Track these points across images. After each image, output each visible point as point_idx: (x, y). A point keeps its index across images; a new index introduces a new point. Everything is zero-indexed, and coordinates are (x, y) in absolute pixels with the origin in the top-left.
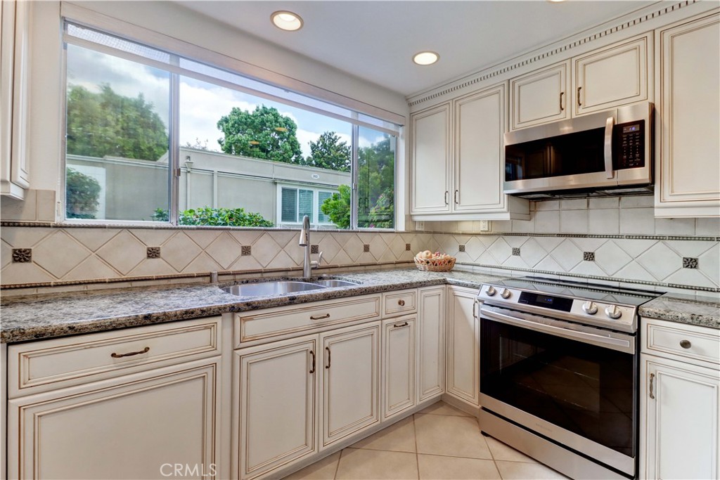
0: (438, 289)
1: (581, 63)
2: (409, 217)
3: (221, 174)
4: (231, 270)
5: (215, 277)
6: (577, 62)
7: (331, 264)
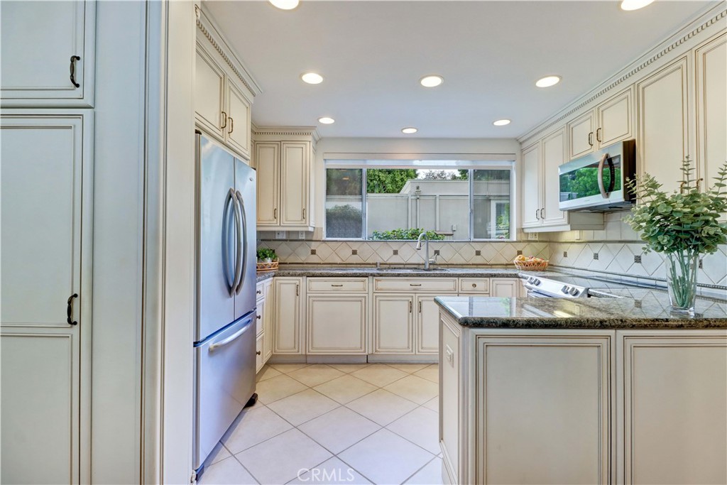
0: (512, 281)
1: (601, 109)
2: (521, 230)
3: (441, 198)
4: (388, 262)
5: (378, 264)
6: (598, 109)
7: (449, 263)
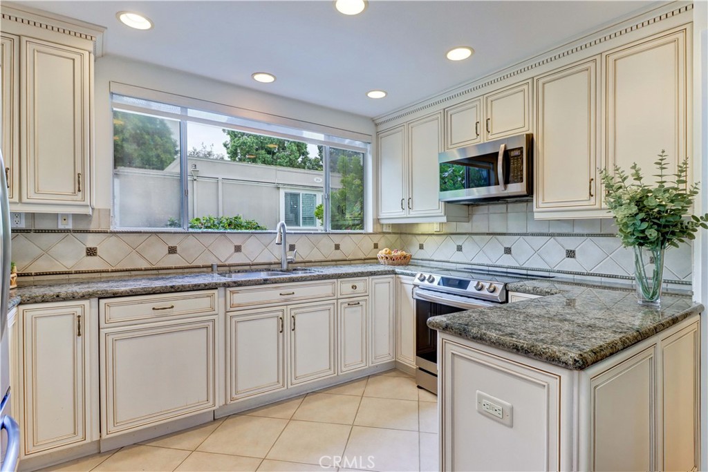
0: (389, 278)
1: (490, 99)
2: (377, 221)
3: (225, 181)
4: (227, 263)
5: (215, 267)
6: (487, 98)
7: (307, 259)
